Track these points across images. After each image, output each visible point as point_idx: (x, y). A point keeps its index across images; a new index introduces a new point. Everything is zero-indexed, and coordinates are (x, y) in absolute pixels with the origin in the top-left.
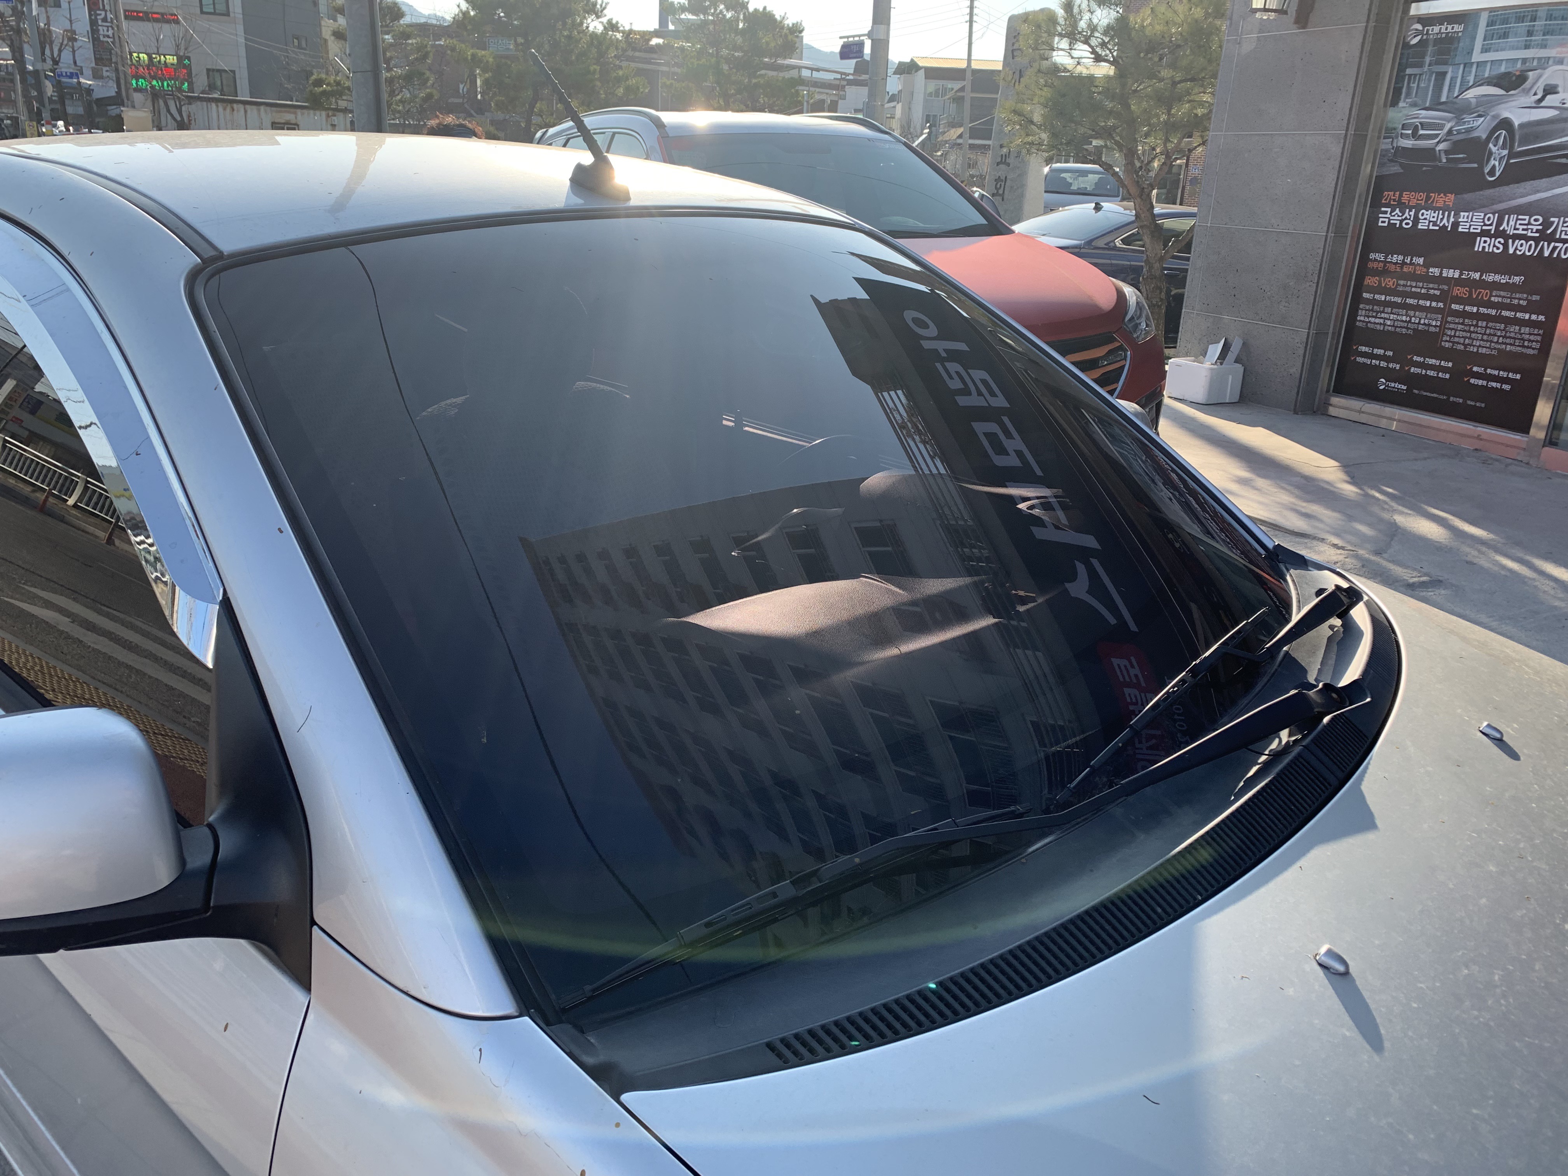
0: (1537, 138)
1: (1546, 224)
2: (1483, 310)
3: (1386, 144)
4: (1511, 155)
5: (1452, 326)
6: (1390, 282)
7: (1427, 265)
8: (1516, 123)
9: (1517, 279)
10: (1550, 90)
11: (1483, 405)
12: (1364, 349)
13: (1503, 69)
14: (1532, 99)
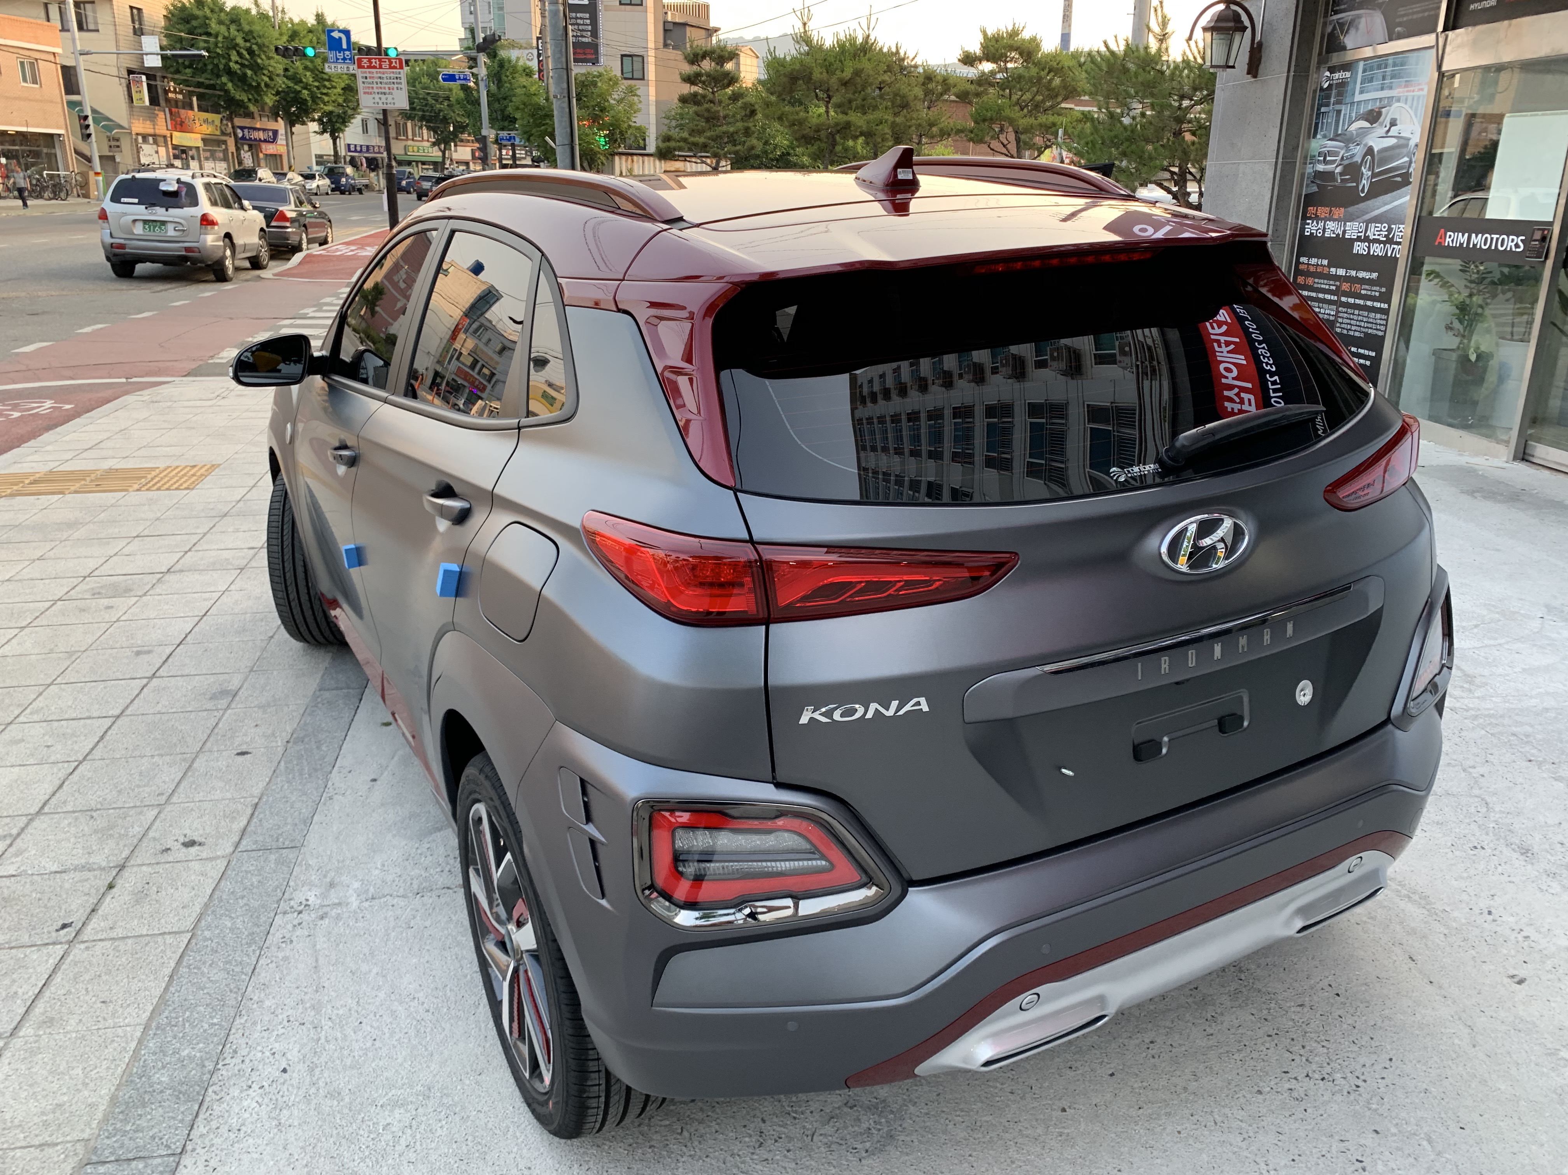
0: (1386, 161)
1: (1390, 230)
2: (1358, 301)
3: (1309, 169)
4: (1374, 175)
5: (1341, 315)
6: (1310, 281)
7: (1329, 266)
8: (1376, 150)
9: (1375, 275)
10: (1393, 123)
13: (1370, 107)
14: (1382, 131)
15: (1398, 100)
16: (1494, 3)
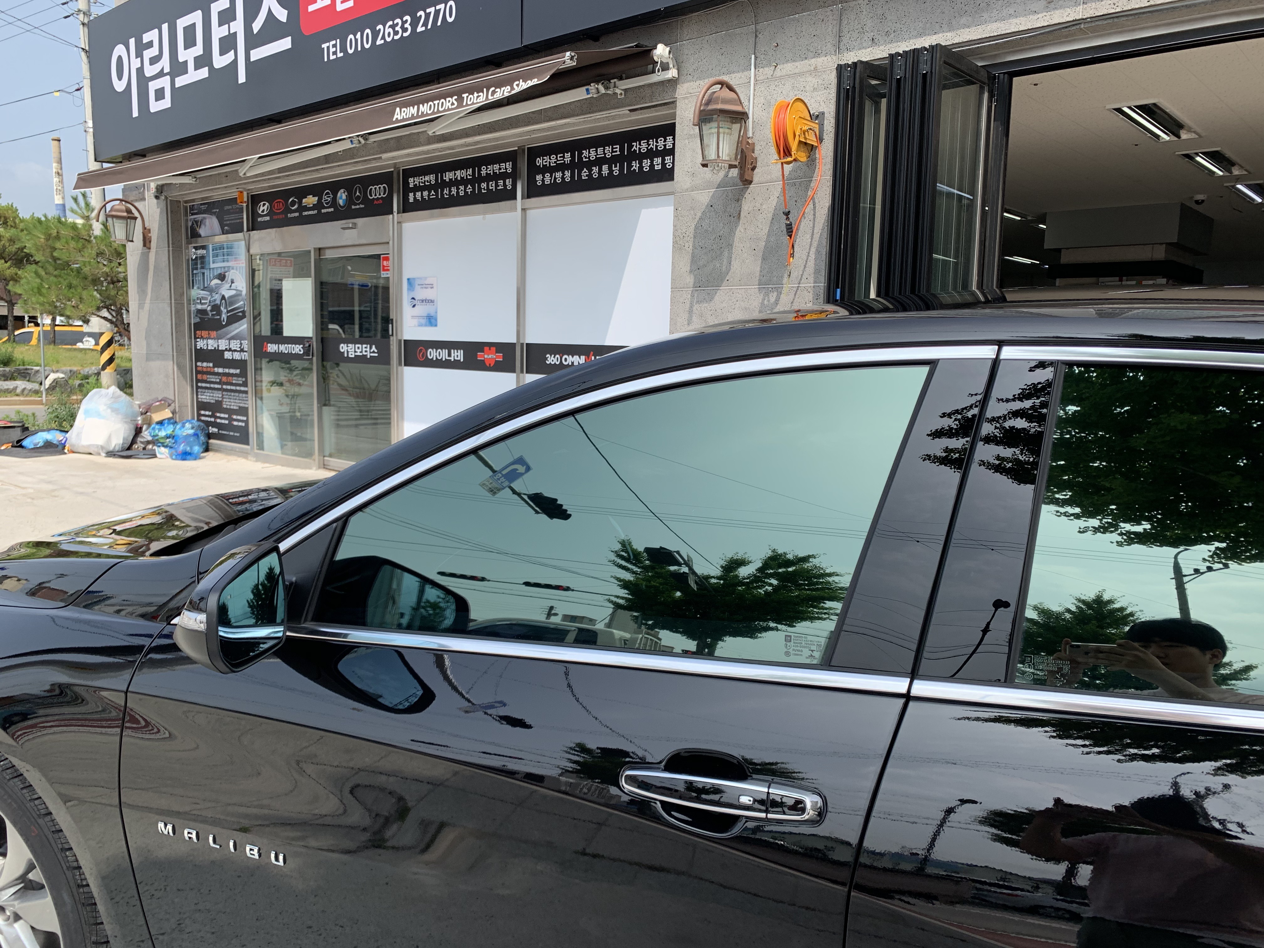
0: (232, 303)
1: (241, 344)
2: (232, 387)
3: (193, 308)
4: (228, 312)
5: (224, 396)
6: (205, 377)
7: (214, 367)
8: (226, 297)
10: (232, 282)
11: (238, 435)
12: (203, 412)
13: (219, 272)
14: (227, 286)
15: (233, 269)
16: (268, 218)
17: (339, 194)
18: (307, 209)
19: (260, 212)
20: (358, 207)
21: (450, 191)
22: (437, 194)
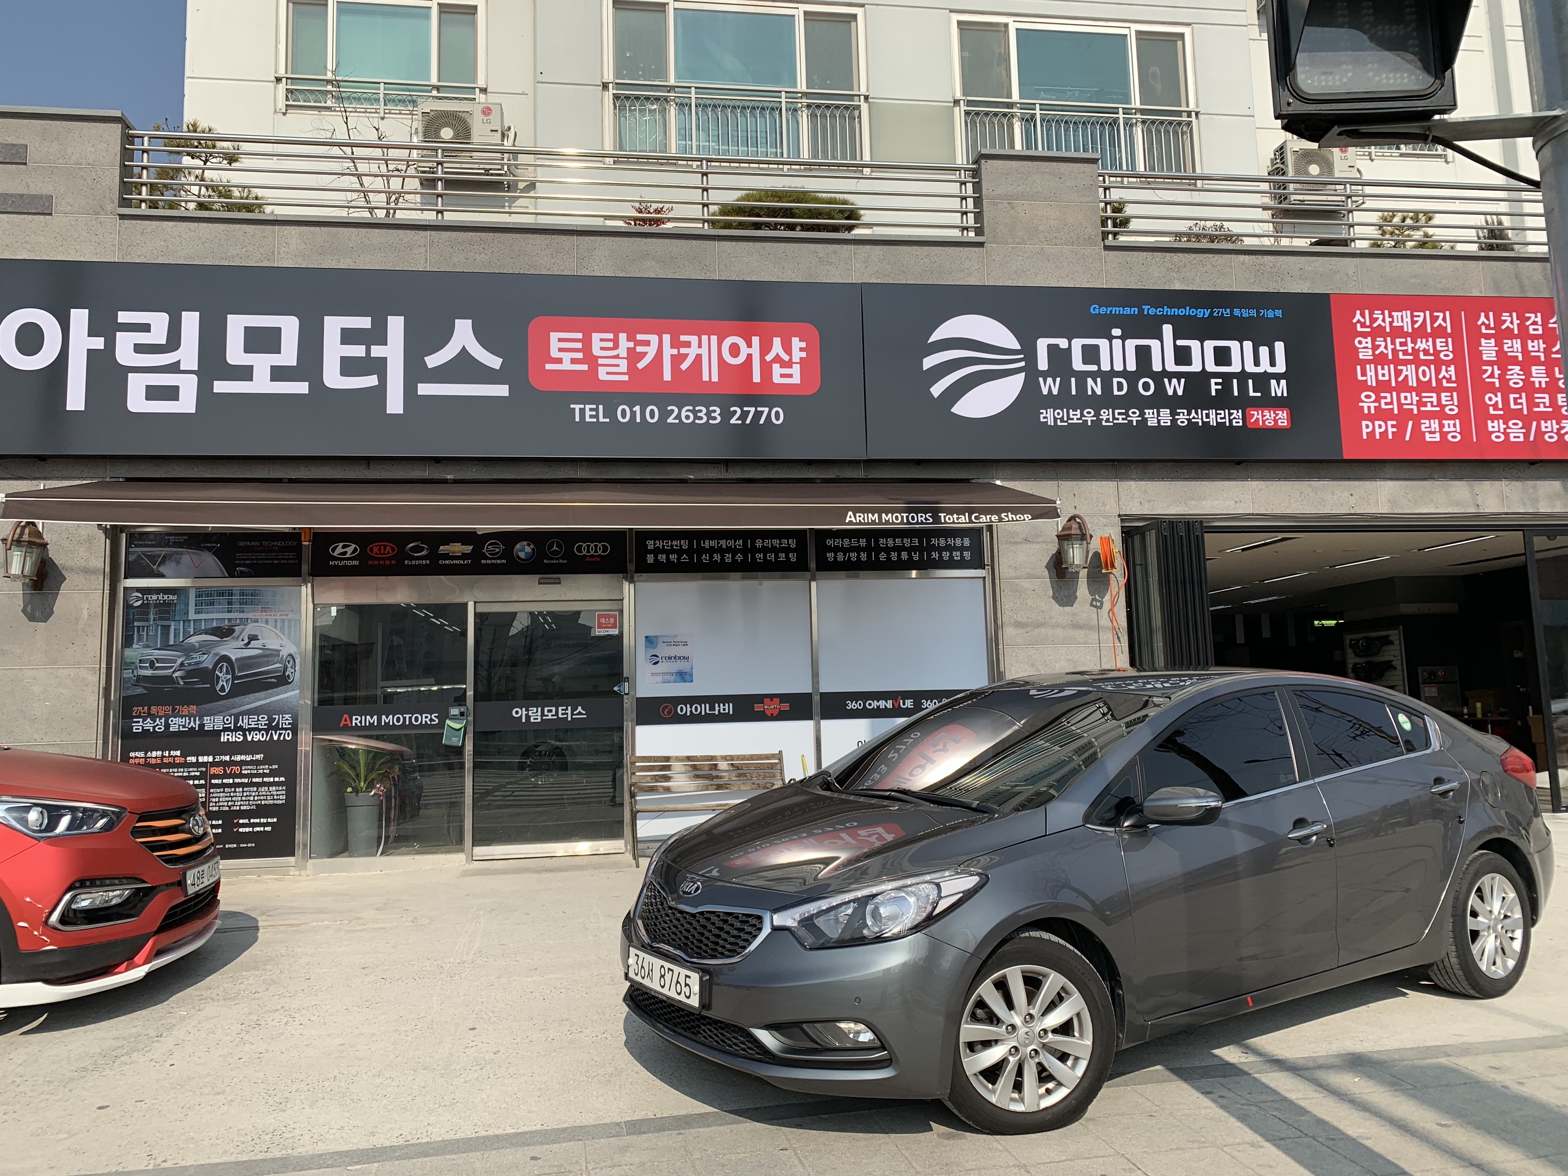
0: (251, 667)
1: (271, 720)
2: (237, 781)
3: (127, 674)
4: (234, 678)
7: (185, 755)
8: (233, 658)
9: (259, 757)
10: (253, 638)
11: (254, 845)
13: (215, 625)
14: (241, 644)
15: (256, 621)
16: (356, 563)
17: (518, 546)
18: (446, 556)
19: (335, 554)
20: (555, 561)
21: (711, 557)
22: (691, 558)
